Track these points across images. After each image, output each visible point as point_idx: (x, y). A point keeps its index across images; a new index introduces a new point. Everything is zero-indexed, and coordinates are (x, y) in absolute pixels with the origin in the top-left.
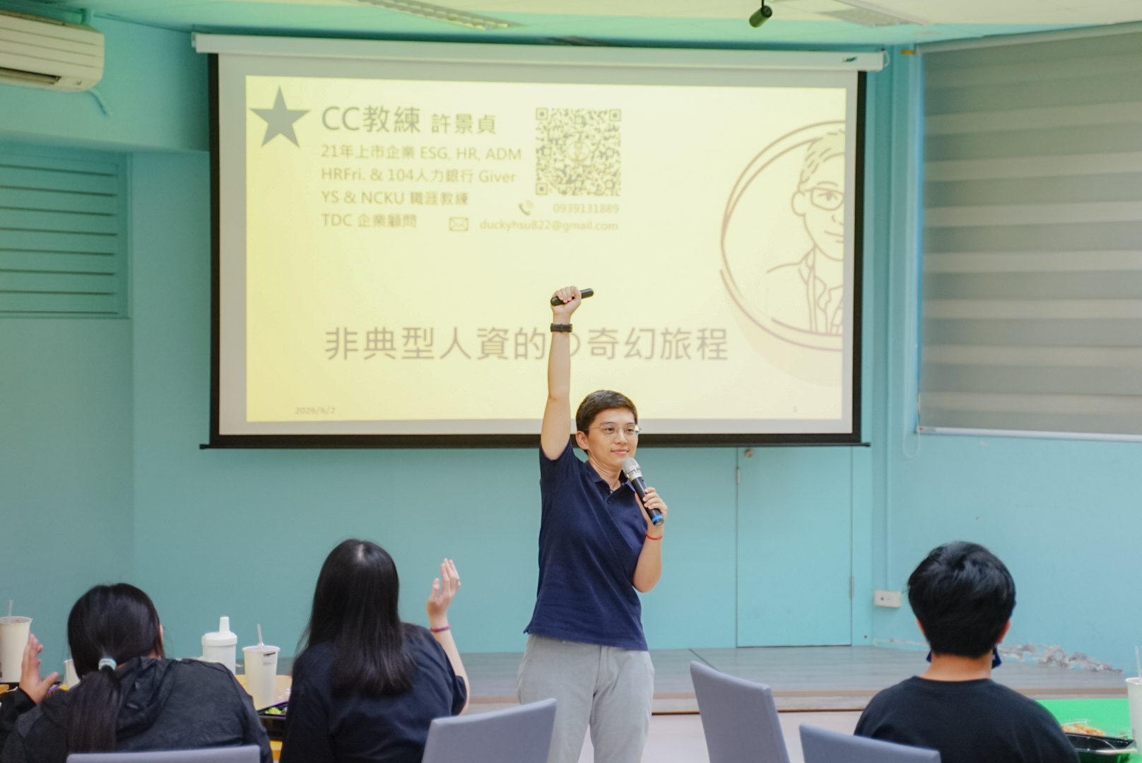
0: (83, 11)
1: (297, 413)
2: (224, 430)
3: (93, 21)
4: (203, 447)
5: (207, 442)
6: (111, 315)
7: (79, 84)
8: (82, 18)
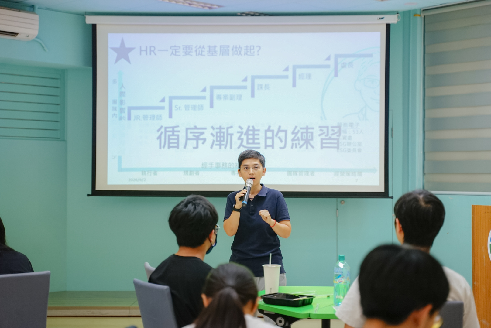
0: (33, 6)
1: (129, 181)
2: (98, 188)
3: (37, 10)
4: (88, 195)
5: (90, 193)
6: (57, 139)
7: (28, 36)
8: (32, 8)
